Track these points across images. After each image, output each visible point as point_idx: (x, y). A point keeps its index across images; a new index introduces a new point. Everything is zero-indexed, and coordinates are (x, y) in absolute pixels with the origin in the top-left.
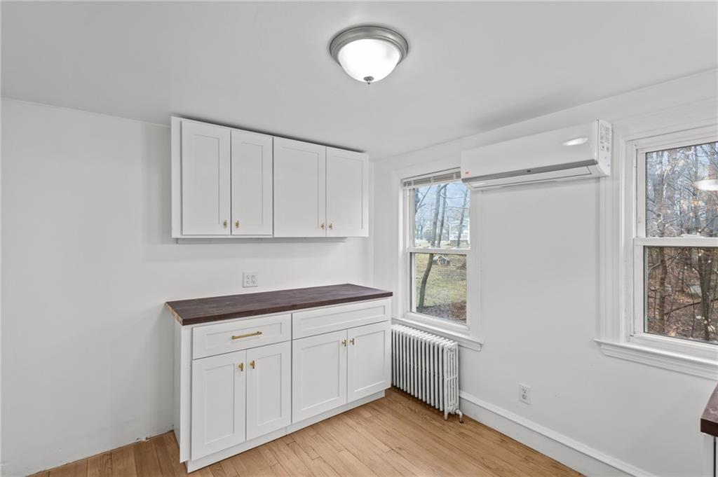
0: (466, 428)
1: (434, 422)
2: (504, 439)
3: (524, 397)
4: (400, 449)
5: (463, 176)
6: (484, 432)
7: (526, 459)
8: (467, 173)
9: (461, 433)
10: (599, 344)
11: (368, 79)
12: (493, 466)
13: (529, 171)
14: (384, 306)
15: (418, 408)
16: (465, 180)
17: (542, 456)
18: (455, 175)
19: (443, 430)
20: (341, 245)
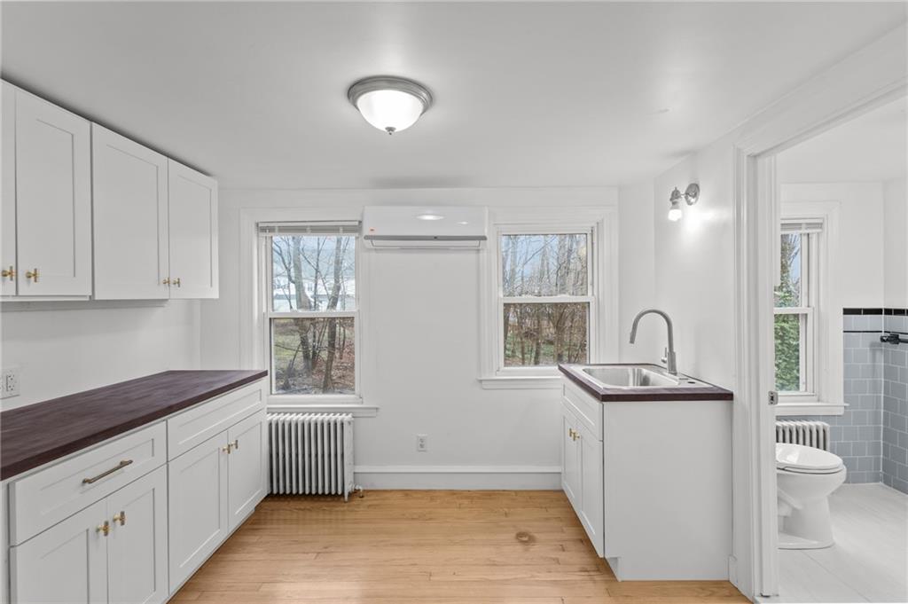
0: (368, 500)
1: (337, 509)
2: (407, 493)
3: (422, 446)
4: (326, 548)
5: (366, 232)
6: (388, 495)
7: (432, 499)
8: (372, 230)
9: (369, 506)
10: (481, 381)
11: (390, 129)
12: (415, 516)
13: (436, 238)
14: (260, 390)
15: (307, 504)
16: (367, 237)
17: (440, 491)
18: (356, 229)
19: (352, 511)
20: (158, 312)
